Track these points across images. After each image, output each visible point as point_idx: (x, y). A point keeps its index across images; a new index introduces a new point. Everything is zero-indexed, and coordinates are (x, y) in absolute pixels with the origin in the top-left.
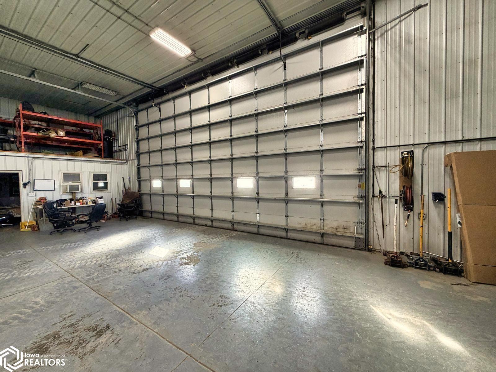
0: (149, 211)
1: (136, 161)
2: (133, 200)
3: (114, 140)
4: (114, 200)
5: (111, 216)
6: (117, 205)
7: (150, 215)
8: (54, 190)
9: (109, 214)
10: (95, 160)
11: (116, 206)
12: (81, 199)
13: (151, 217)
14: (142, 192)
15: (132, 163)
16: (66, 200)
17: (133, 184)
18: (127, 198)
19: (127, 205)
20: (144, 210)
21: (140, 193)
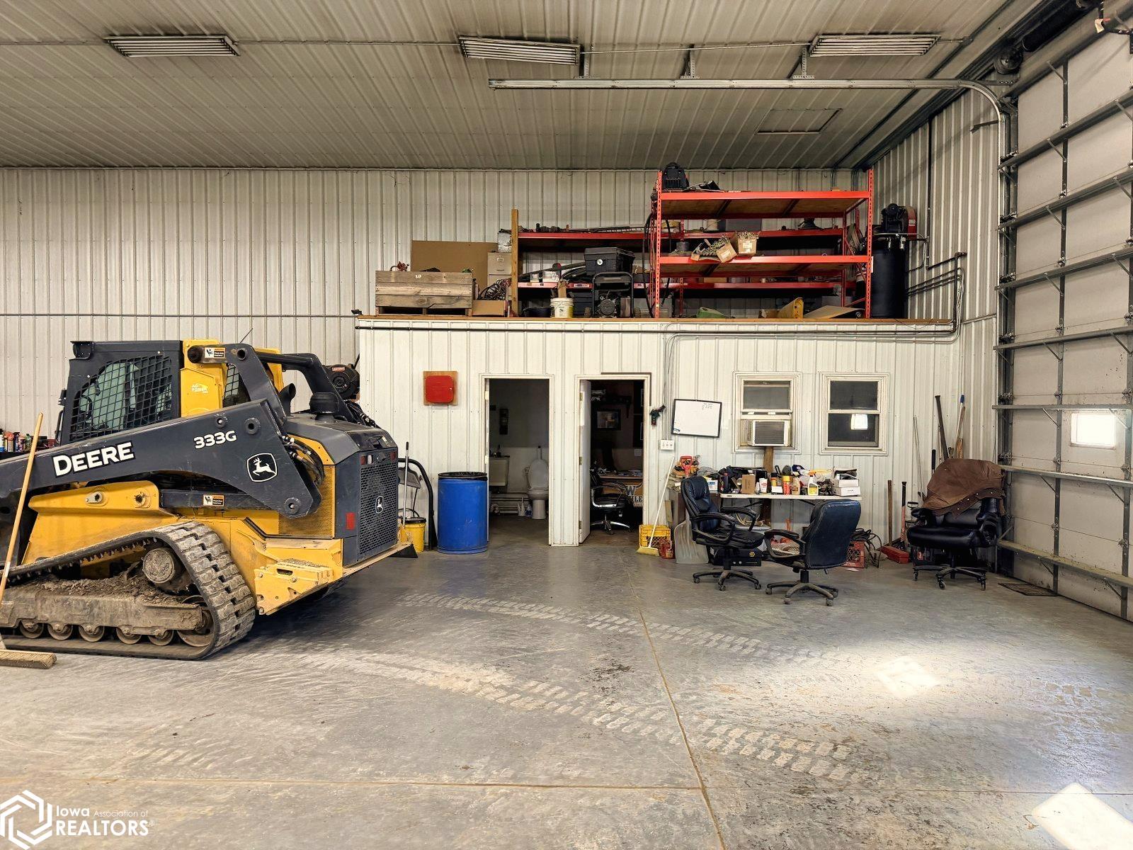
0: (1043, 561)
1: (995, 323)
2: (973, 498)
3: (914, 246)
4: (897, 489)
5: (883, 550)
6: (909, 511)
7: (1047, 579)
8: (718, 437)
9: (876, 543)
10: (841, 328)
11: (904, 511)
12: (787, 471)
13: (1053, 592)
14: (1017, 464)
15: (978, 333)
16: (744, 471)
17: (976, 427)
18: (948, 487)
19: (946, 515)
20: (1020, 552)
21: (1006, 467)
